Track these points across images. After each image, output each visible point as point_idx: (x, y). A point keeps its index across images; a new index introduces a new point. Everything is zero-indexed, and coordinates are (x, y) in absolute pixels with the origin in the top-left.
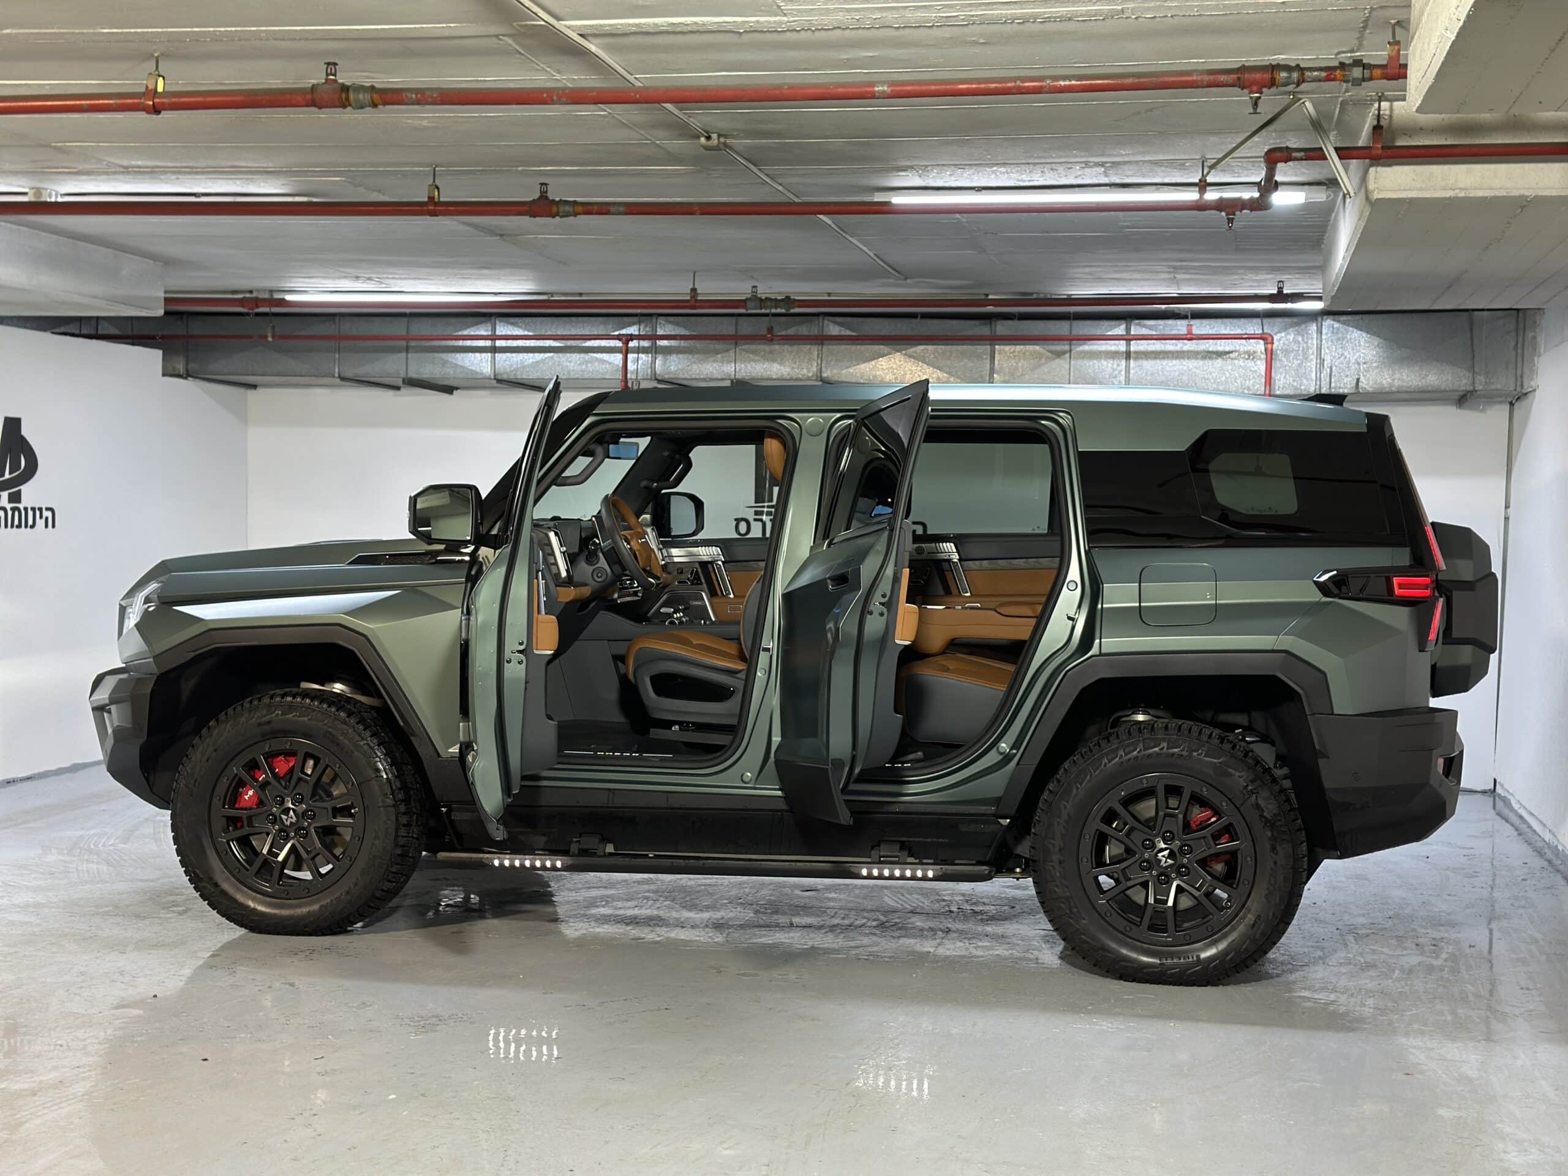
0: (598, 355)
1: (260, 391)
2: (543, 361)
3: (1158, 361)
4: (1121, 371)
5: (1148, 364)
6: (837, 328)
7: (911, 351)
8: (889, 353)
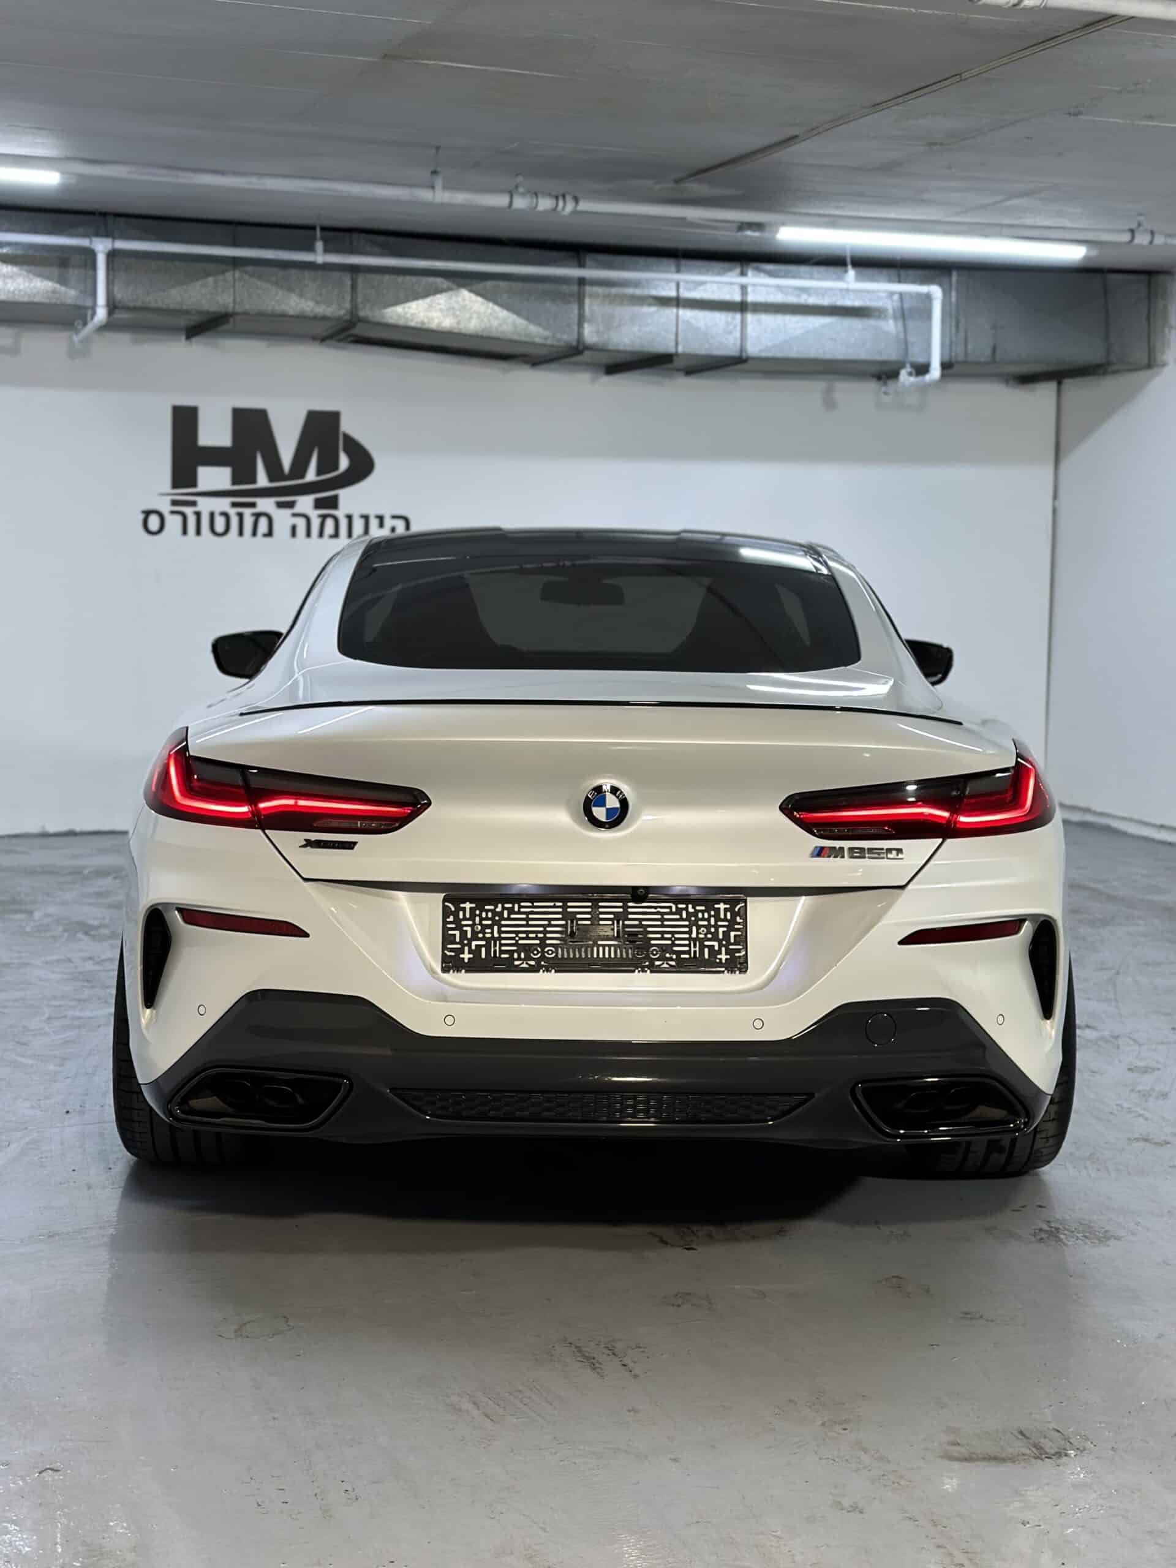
3: (779, 316)
4: (735, 327)
5: (767, 320)
6: (376, 249)
7: (481, 286)
8: (451, 289)
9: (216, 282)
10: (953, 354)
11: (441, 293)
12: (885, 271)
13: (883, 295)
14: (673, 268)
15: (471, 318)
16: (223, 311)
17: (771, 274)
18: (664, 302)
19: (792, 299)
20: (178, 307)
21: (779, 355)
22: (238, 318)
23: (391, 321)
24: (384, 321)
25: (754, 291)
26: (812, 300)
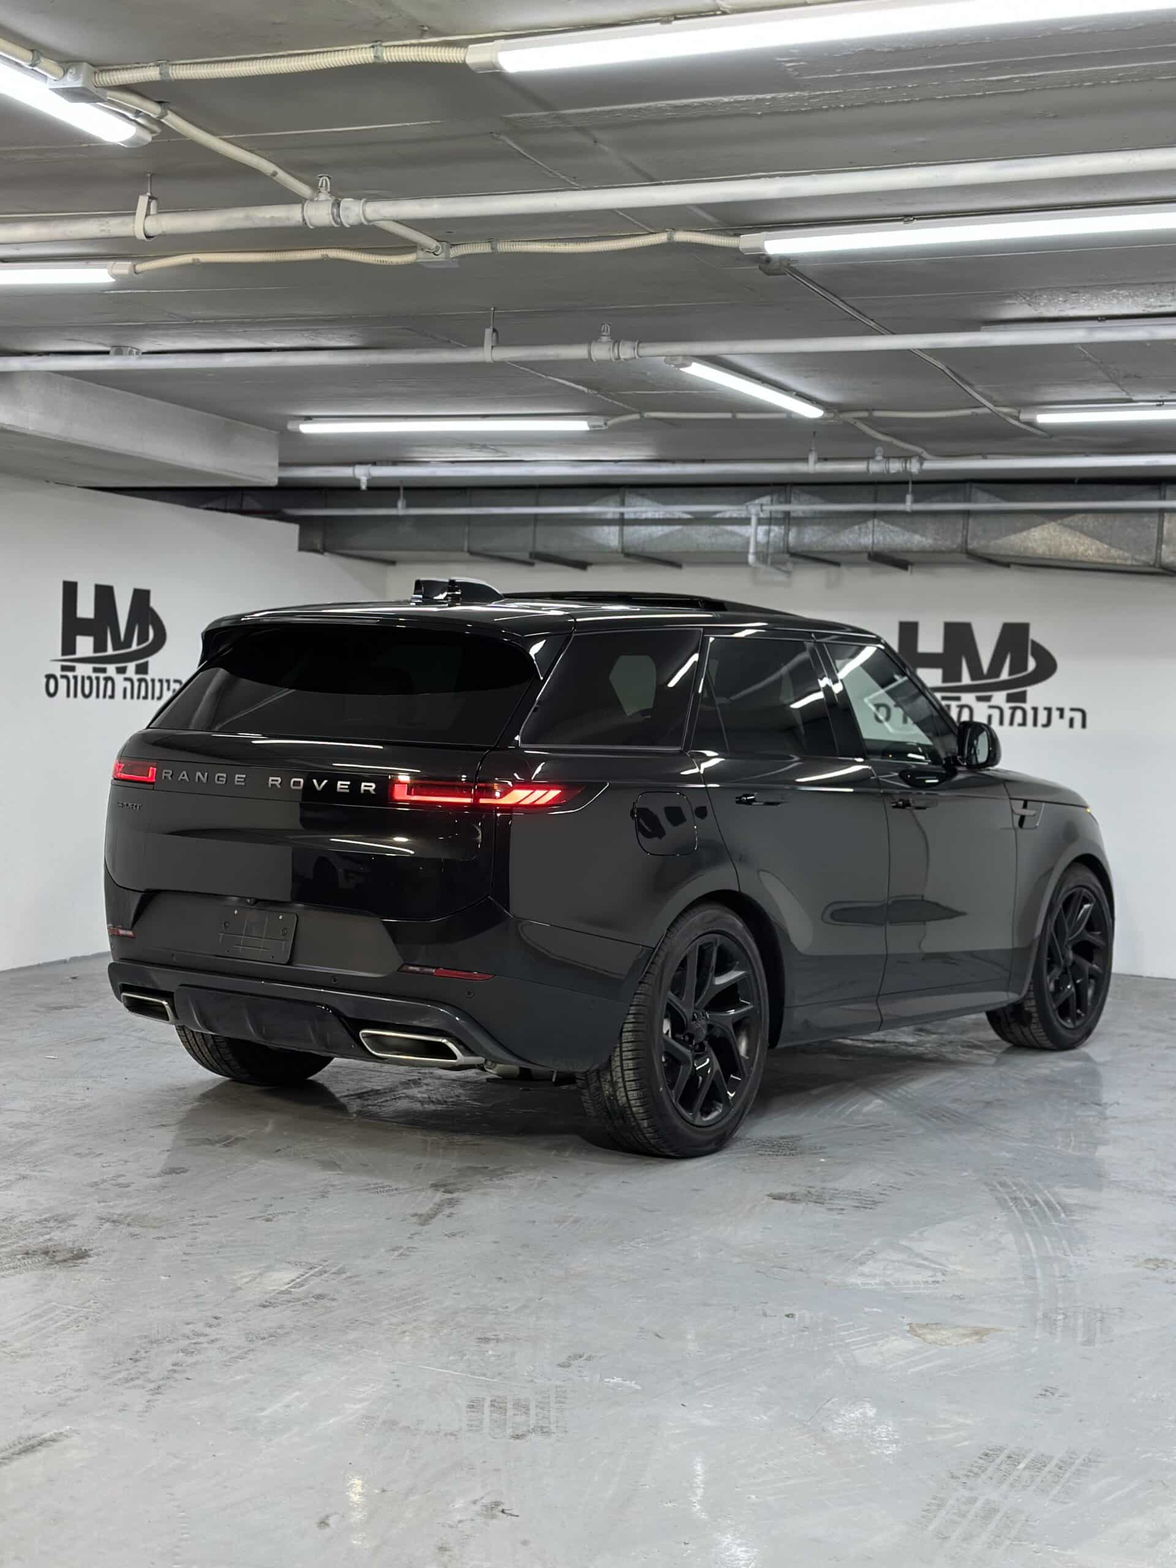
0: (729, 528)
1: (399, 567)
2: (672, 533)
6: (986, 496)
7: (1068, 520)
8: (1043, 523)
9: (860, 529)
11: (1035, 526)
15: (1061, 545)
16: (864, 549)
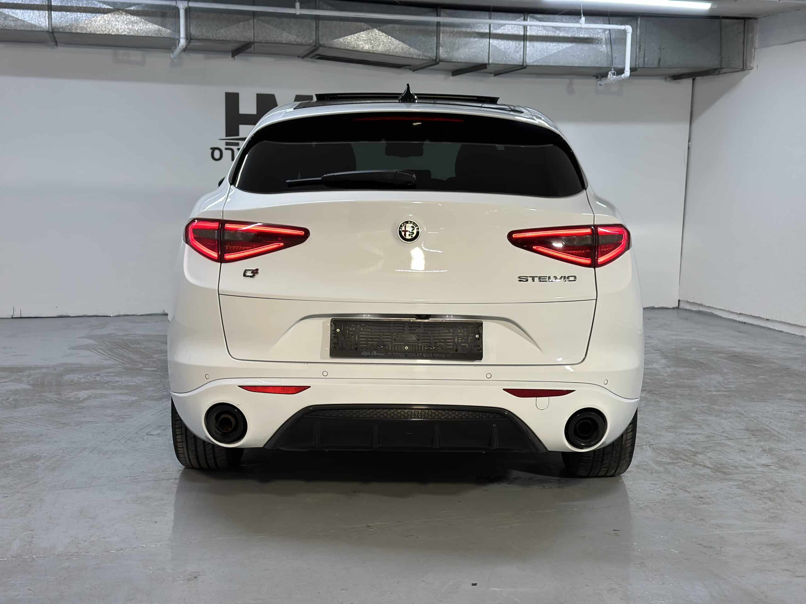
3: (544, 43)
4: (521, 48)
5: (537, 44)
6: (329, 7)
7: (384, 27)
8: (369, 29)
9: (244, 25)
10: (637, 63)
11: (363, 31)
12: (602, 18)
13: (600, 31)
14: (487, 17)
15: (378, 45)
16: (248, 40)
17: (540, 20)
18: (482, 35)
19: (551, 34)
20: (224, 39)
21: (544, 64)
22: (256, 44)
23: (337, 46)
24: (332, 46)
25: (530, 29)
26: (562, 34)
